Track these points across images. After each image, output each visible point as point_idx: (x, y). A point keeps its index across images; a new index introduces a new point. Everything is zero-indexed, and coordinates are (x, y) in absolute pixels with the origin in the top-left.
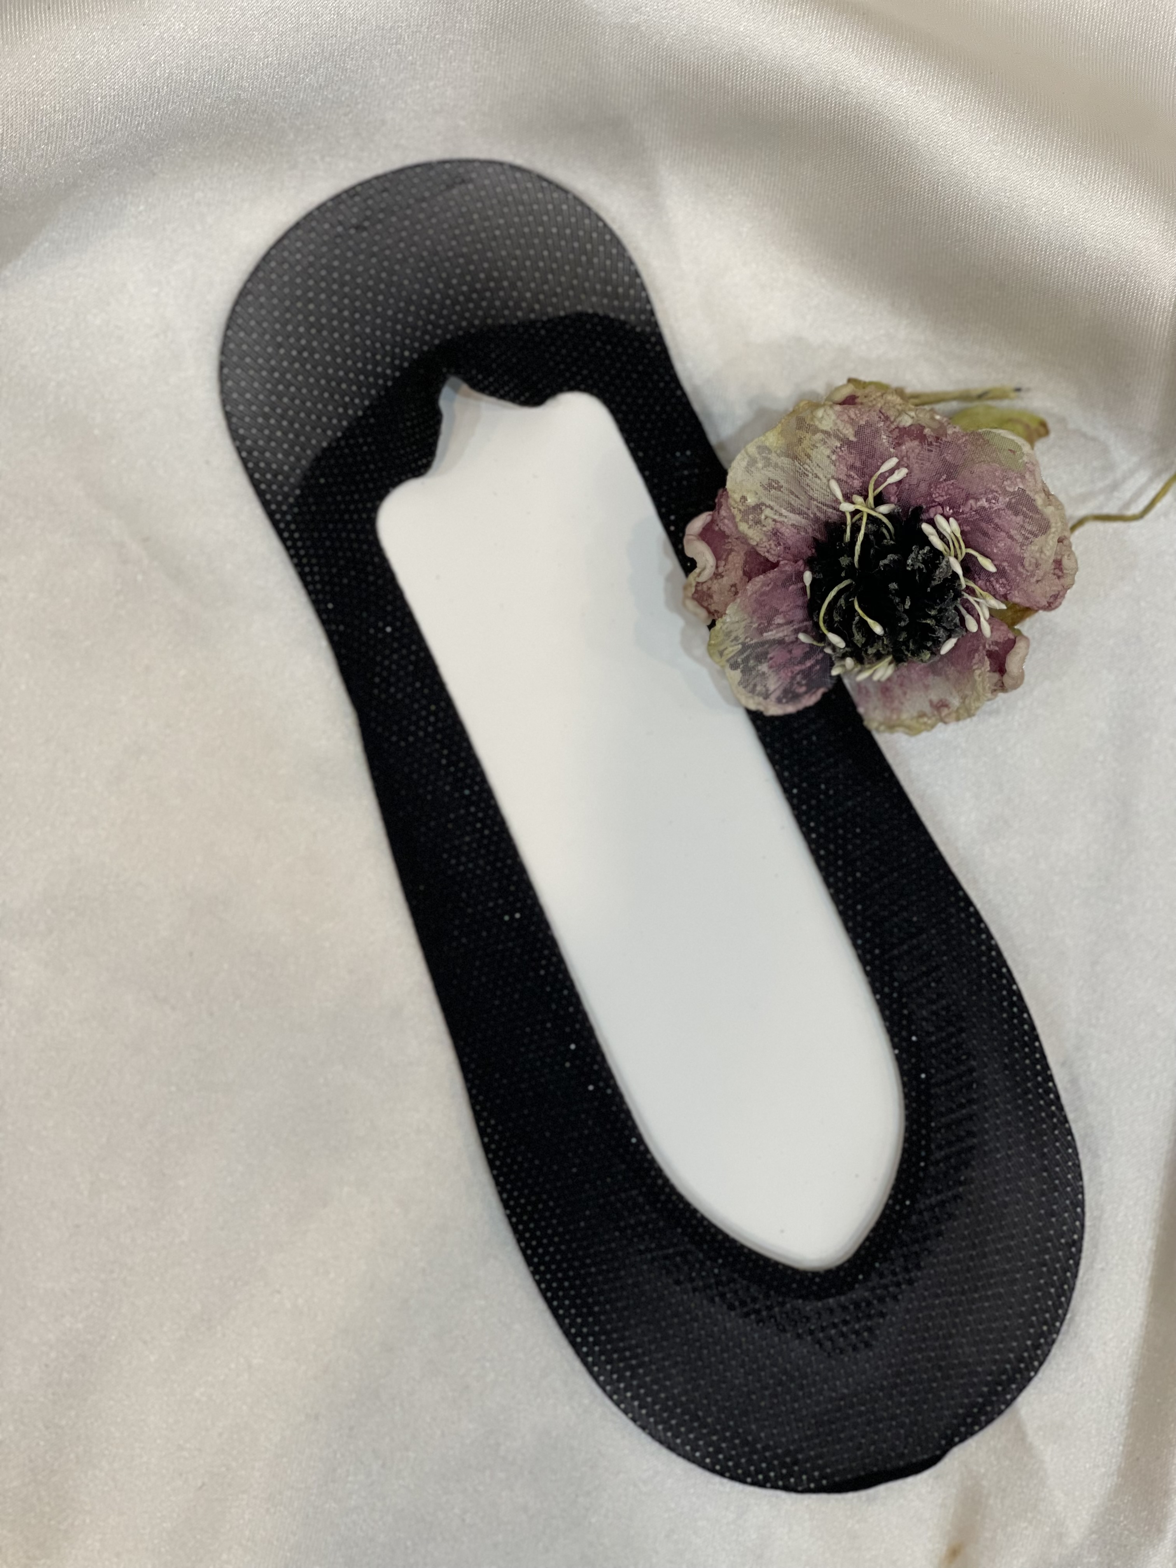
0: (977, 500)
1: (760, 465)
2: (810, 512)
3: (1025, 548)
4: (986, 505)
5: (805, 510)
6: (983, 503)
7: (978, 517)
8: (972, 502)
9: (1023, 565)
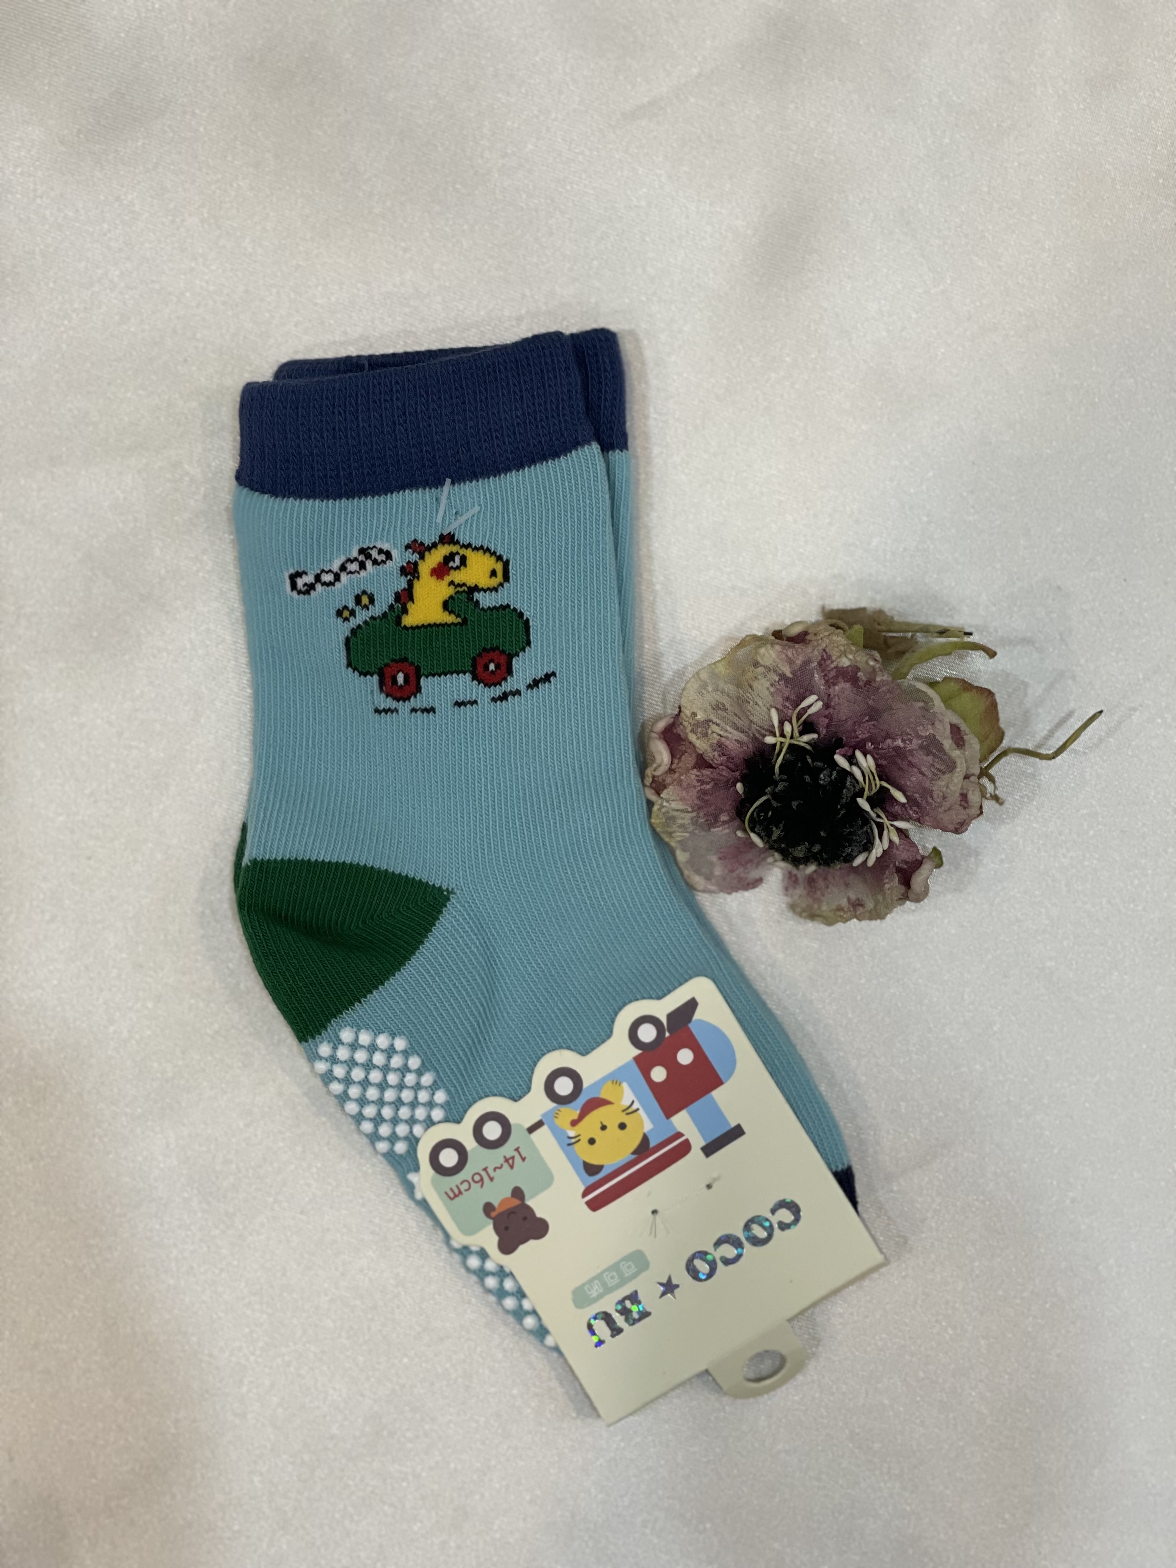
0: (894, 739)
1: (710, 689)
2: (750, 733)
3: (933, 782)
4: (901, 745)
5: (747, 730)
6: (899, 743)
7: (894, 753)
8: (889, 741)
9: (932, 797)
